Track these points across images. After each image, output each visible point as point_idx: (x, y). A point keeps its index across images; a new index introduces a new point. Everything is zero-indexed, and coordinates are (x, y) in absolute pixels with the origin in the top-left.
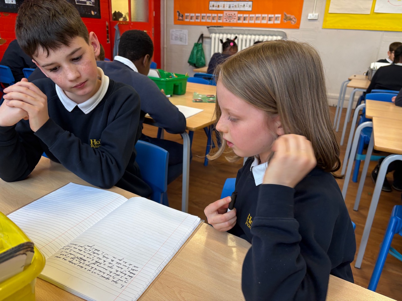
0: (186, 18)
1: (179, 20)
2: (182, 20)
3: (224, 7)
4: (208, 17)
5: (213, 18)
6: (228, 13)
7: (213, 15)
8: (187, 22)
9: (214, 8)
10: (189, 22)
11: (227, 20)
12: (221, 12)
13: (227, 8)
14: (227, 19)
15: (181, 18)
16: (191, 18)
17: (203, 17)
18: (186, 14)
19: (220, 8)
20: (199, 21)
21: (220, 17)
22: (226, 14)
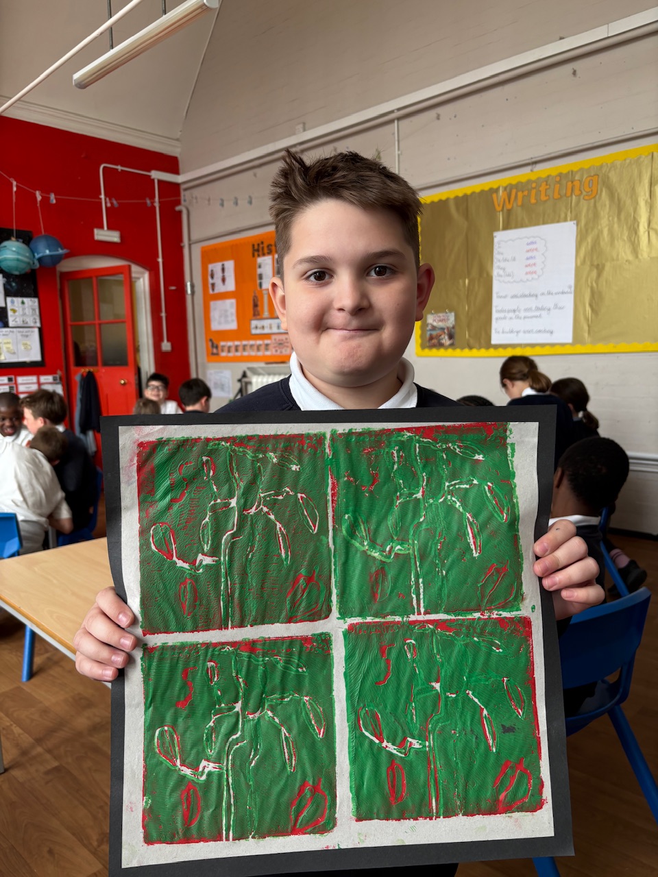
0: (223, 351)
1: (213, 354)
2: (217, 354)
3: (271, 328)
4: (252, 346)
5: (258, 348)
6: (278, 337)
7: (259, 342)
8: (223, 357)
9: (258, 331)
10: (227, 357)
11: (276, 351)
12: (268, 336)
13: (275, 330)
14: (277, 348)
15: (215, 351)
16: (229, 350)
17: (244, 347)
18: (222, 343)
19: (266, 331)
20: (238, 354)
21: (267, 345)
22: (275, 340)
